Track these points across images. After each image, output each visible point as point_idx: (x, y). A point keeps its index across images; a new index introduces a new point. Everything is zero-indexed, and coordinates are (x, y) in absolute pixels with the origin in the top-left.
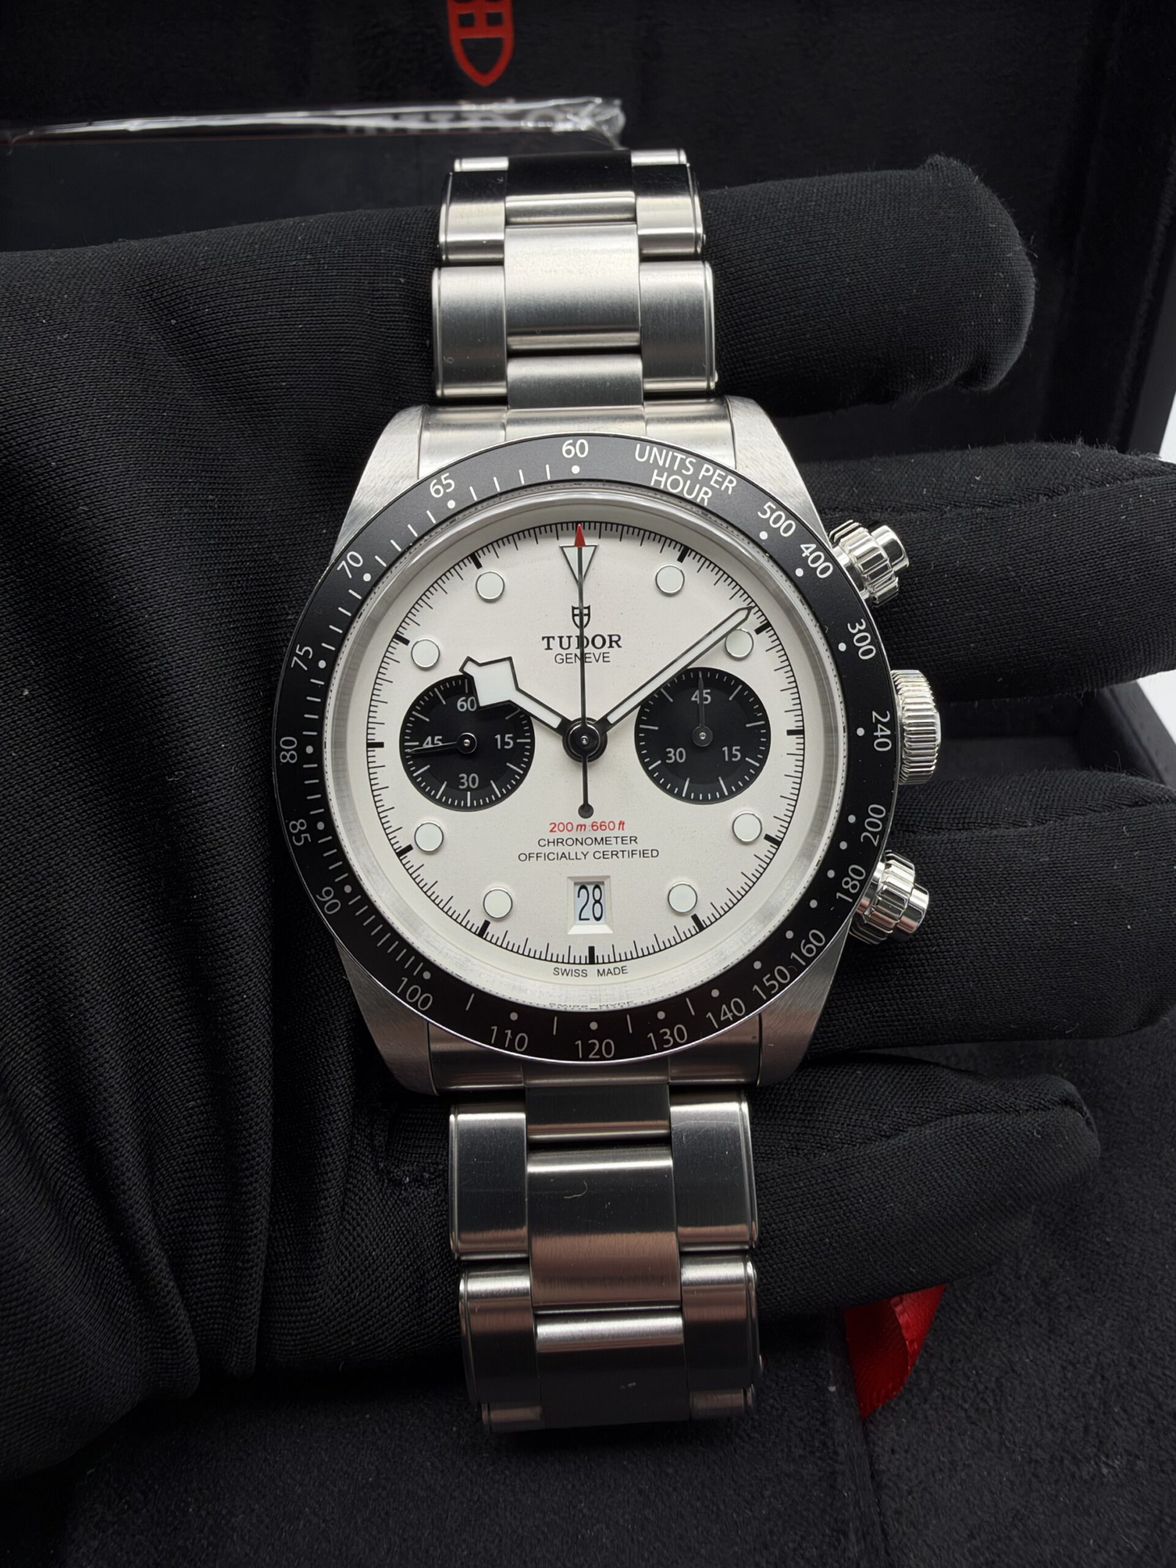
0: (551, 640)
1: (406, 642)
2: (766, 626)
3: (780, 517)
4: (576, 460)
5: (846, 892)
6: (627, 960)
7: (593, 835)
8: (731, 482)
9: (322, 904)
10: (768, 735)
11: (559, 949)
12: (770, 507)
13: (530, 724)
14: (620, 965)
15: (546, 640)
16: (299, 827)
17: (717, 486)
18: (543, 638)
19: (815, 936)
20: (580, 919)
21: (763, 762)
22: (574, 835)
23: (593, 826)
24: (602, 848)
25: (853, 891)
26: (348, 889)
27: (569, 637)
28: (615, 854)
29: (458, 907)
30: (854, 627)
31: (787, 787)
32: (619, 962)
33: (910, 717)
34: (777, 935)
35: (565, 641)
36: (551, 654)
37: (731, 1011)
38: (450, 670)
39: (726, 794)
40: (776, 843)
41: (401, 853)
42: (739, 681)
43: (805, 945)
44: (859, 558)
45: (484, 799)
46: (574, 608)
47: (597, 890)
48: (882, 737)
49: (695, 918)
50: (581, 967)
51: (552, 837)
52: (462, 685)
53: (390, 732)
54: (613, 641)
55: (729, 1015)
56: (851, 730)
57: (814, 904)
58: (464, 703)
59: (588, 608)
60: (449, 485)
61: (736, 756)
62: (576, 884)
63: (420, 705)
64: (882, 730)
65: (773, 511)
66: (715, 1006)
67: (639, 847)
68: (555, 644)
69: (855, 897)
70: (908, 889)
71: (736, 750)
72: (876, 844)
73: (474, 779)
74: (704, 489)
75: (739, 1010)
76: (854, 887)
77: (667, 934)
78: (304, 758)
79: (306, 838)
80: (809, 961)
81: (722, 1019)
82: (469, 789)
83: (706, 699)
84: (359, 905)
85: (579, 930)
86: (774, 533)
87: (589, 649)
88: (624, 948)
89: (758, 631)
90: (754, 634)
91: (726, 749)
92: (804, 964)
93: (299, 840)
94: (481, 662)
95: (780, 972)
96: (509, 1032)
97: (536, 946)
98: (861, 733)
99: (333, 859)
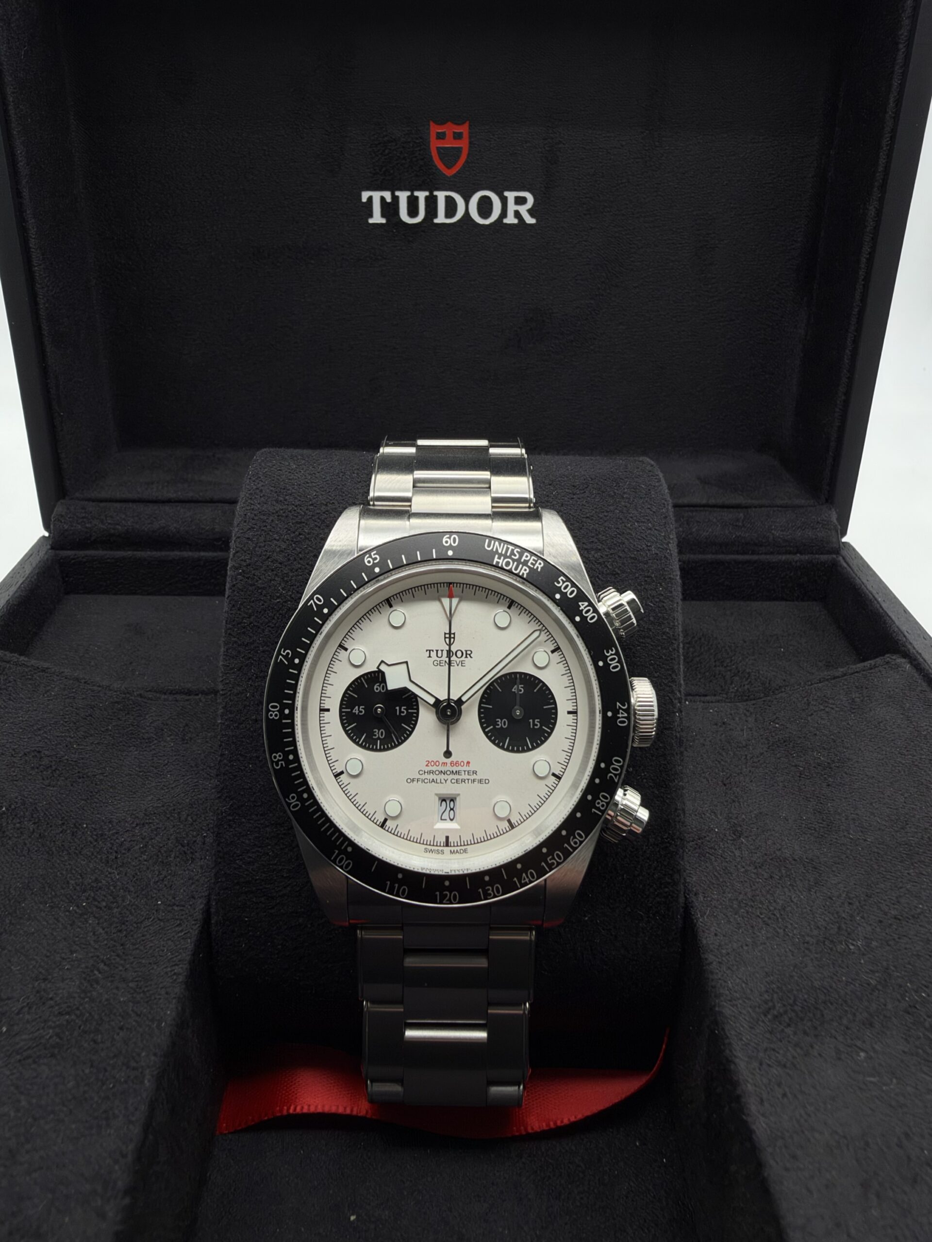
0: (431, 652)
1: (346, 649)
2: (557, 649)
3: (567, 586)
4: (450, 547)
5: (598, 809)
6: (468, 845)
7: (451, 769)
9: (289, 804)
10: (556, 714)
11: (428, 837)
12: (562, 580)
13: (417, 701)
14: (463, 848)
16: (278, 757)
17: (532, 566)
18: (427, 651)
19: (579, 834)
20: (441, 819)
21: (552, 729)
22: (441, 768)
23: (451, 764)
24: (456, 777)
25: (602, 808)
26: (305, 796)
27: (442, 651)
28: (463, 781)
29: (370, 809)
30: (608, 652)
31: (566, 745)
32: (463, 846)
33: (639, 706)
34: (557, 833)
35: (440, 653)
36: (431, 660)
37: (528, 877)
38: (371, 667)
39: (530, 747)
40: (559, 778)
41: (337, 775)
42: (540, 681)
43: (572, 840)
44: (613, 609)
45: (387, 745)
46: (445, 634)
47: (452, 802)
48: (622, 717)
49: (509, 821)
50: (440, 848)
51: (427, 769)
52: (378, 676)
53: (334, 703)
54: (468, 654)
55: (527, 880)
56: (604, 712)
57: (579, 815)
59: (454, 634)
60: (376, 559)
61: (537, 725)
62: (439, 798)
63: (352, 687)
64: (622, 713)
65: (564, 582)
66: (519, 874)
67: (477, 777)
68: (433, 654)
69: (603, 812)
70: (636, 808)
71: (537, 721)
72: (616, 780)
73: (382, 733)
74: (525, 567)
75: (533, 877)
76: (603, 806)
77: (492, 830)
78: (283, 716)
79: (282, 764)
80: (575, 849)
81: (523, 882)
82: (379, 738)
83: (521, 691)
84: (311, 805)
85: (440, 825)
86: (564, 595)
87: (454, 658)
88: (467, 837)
89: (553, 652)
90: (550, 653)
91: (531, 721)
92: (571, 850)
93: (277, 765)
94: (389, 663)
95: (558, 855)
96: (397, 885)
97: (415, 834)
98: (609, 714)
99: (298, 777)
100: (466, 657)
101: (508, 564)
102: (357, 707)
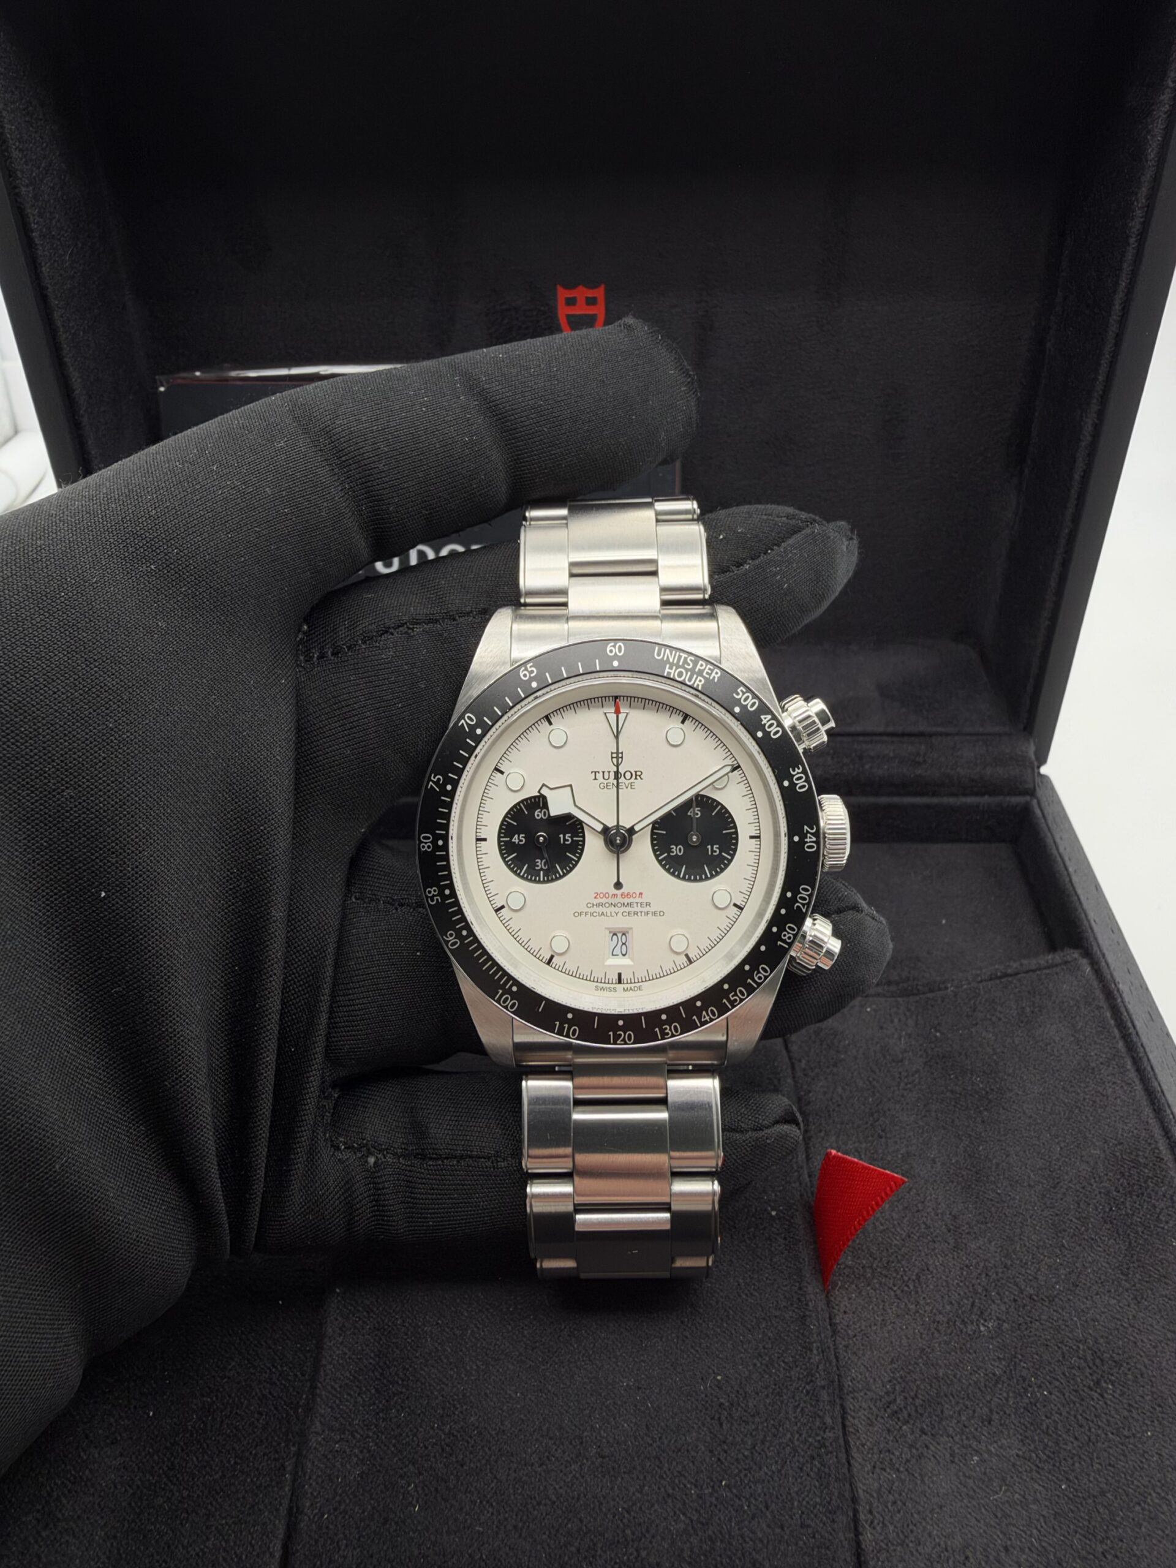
0: (598, 773)
1: (502, 773)
2: (737, 768)
3: (748, 697)
4: (616, 657)
5: (784, 941)
6: (642, 981)
7: (622, 901)
8: (717, 673)
9: (447, 942)
10: (737, 839)
11: (598, 974)
12: (741, 691)
13: (583, 828)
14: (638, 985)
15: (594, 773)
16: (433, 892)
17: (708, 676)
18: (592, 772)
19: (763, 969)
20: (613, 955)
21: (733, 856)
22: (610, 900)
23: (622, 895)
24: (628, 909)
25: (789, 941)
26: (464, 933)
27: (609, 772)
28: (636, 913)
29: (534, 946)
30: (794, 771)
31: (749, 872)
32: (638, 983)
33: (830, 829)
34: (740, 967)
35: (606, 774)
36: (598, 782)
37: (708, 1015)
38: (531, 792)
39: (709, 876)
40: (741, 908)
41: (497, 910)
42: (719, 803)
43: (756, 975)
44: (800, 722)
45: (550, 876)
47: (624, 937)
48: (811, 842)
49: (687, 956)
50: (612, 986)
51: (596, 902)
52: (539, 802)
53: (491, 832)
54: (637, 775)
55: (707, 1018)
56: (790, 836)
58: (540, 813)
60: (533, 672)
61: (716, 852)
62: (610, 932)
63: (511, 814)
64: (810, 837)
65: (744, 693)
66: (698, 1012)
67: (652, 909)
68: (599, 776)
69: (790, 945)
70: (827, 939)
71: (716, 848)
72: (804, 910)
73: (545, 863)
74: (699, 678)
75: (714, 1014)
76: (789, 938)
77: (668, 966)
78: (437, 848)
79: (437, 900)
80: (759, 985)
81: (703, 1020)
82: (542, 869)
83: (698, 814)
84: (471, 943)
85: (612, 961)
86: (744, 708)
87: (622, 780)
88: (641, 974)
91: (709, 847)
92: (755, 986)
93: (433, 901)
94: (552, 787)
95: (740, 991)
96: (566, 1026)
97: (585, 971)
98: (796, 839)
99: (455, 913)
100: (636, 778)
101: (680, 674)
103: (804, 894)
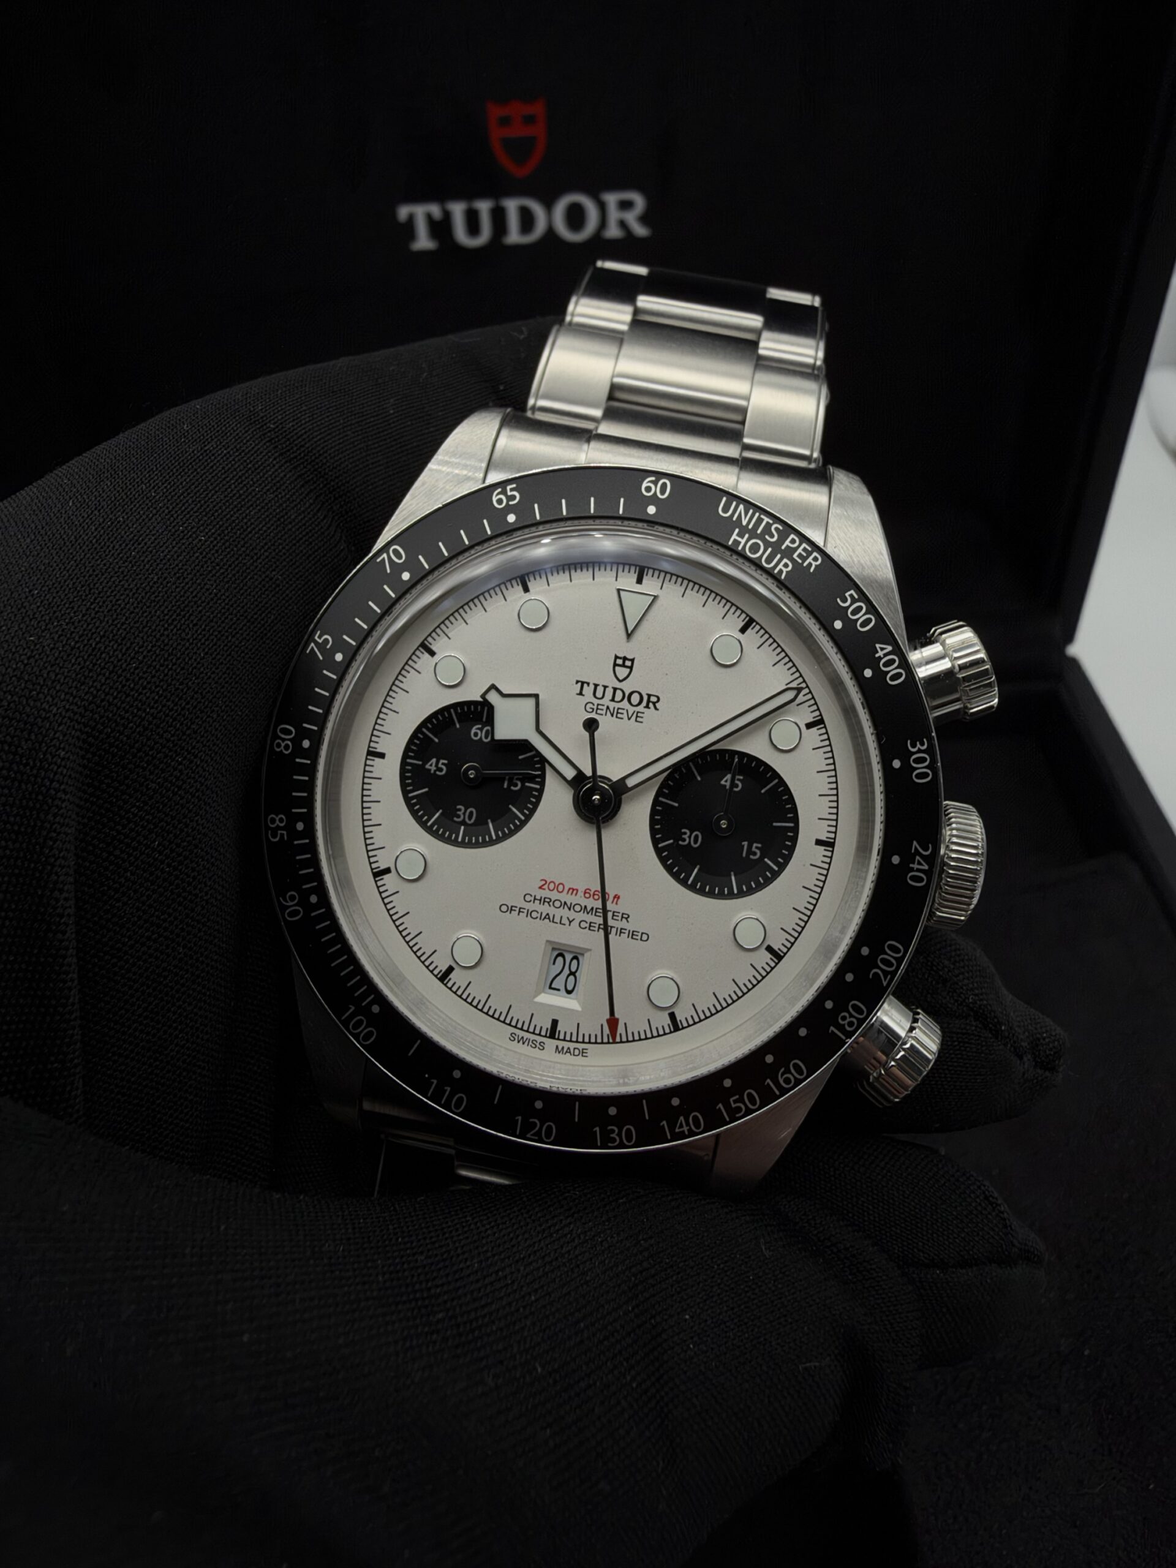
0: (585, 685)
1: (432, 653)
2: (818, 722)
3: (860, 609)
4: (654, 500)
5: (841, 1028)
6: (590, 1042)
7: (584, 902)
8: (815, 559)
9: (284, 908)
10: (794, 840)
11: (520, 1014)
12: (851, 596)
13: (543, 770)
14: (581, 1046)
15: (580, 684)
16: (277, 822)
17: (800, 561)
18: (577, 682)
19: (796, 1066)
20: (550, 988)
21: (782, 867)
22: (564, 897)
23: (585, 893)
24: (590, 918)
25: (848, 1029)
26: (314, 899)
27: (605, 687)
29: (425, 945)
30: (914, 746)
31: (803, 900)
32: (581, 1042)
34: (755, 1056)
35: (600, 690)
36: (583, 700)
37: (688, 1124)
38: (472, 693)
39: (736, 891)
41: (378, 874)
42: (776, 775)
43: (782, 1075)
45: (477, 838)
46: (617, 657)
47: (575, 962)
48: (918, 870)
49: (672, 1016)
50: (539, 1039)
51: (540, 894)
52: (481, 712)
53: (394, 745)
54: (651, 702)
55: (685, 1129)
56: (885, 854)
57: (802, 1032)
58: (479, 732)
60: (513, 498)
61: (755, 854)
62: (554, 949)
63: (432, 723)
64: (919, 863)
65: (854, 601)
66: (673, 1116)
67: (630, 926)
68: (588, 691)
69: (849, 1035)
71: (757, 848)
72: (885, 984)
73: (471, 813)
74: (785, 560)
75: (697, 1126)
76: (851, 1024)
77: (638, 1026)
78: (299, 751)
79: (282, 835)
80: (783, 1091)
81: (677, 1130)
82: (463, 823)
83: (737, 786)
84: (321, 918)
85: (547, 998)
86: (849, 624)
87: (624, 704)
88: (590, 1030)
89: (809, 726)
90: (803, 728)
91: (745, 844)
92: (778, 1093)
93: (274, 835)
94: (505, 692)
95: (750, 1096)
96: (447, 1088)
97: (498, 1005)
98: (896, 860)
99: (306, 864)
100: (648, 706)
101: (755, 548)
102: (434, 760)
103: (890, 955)
